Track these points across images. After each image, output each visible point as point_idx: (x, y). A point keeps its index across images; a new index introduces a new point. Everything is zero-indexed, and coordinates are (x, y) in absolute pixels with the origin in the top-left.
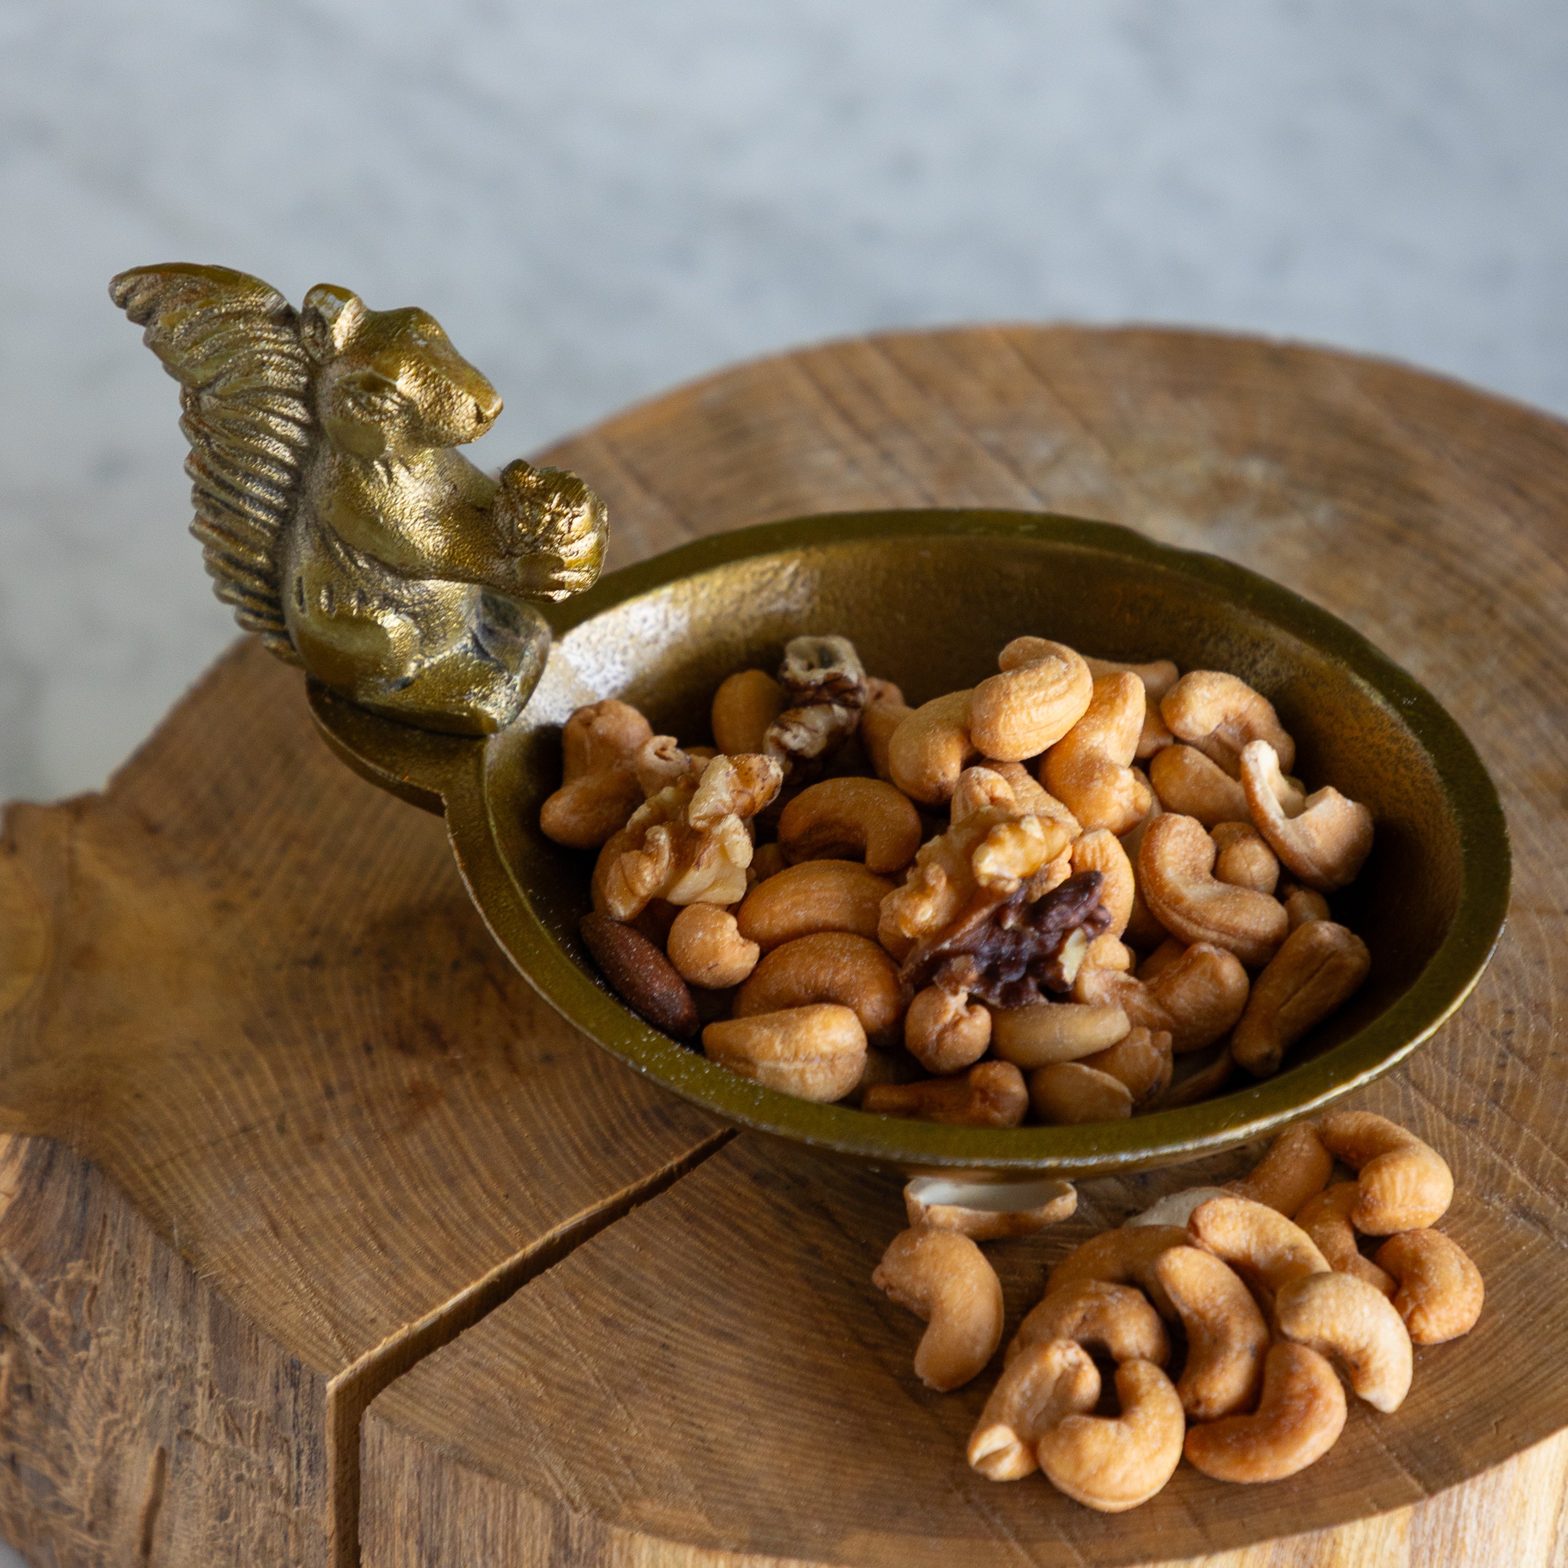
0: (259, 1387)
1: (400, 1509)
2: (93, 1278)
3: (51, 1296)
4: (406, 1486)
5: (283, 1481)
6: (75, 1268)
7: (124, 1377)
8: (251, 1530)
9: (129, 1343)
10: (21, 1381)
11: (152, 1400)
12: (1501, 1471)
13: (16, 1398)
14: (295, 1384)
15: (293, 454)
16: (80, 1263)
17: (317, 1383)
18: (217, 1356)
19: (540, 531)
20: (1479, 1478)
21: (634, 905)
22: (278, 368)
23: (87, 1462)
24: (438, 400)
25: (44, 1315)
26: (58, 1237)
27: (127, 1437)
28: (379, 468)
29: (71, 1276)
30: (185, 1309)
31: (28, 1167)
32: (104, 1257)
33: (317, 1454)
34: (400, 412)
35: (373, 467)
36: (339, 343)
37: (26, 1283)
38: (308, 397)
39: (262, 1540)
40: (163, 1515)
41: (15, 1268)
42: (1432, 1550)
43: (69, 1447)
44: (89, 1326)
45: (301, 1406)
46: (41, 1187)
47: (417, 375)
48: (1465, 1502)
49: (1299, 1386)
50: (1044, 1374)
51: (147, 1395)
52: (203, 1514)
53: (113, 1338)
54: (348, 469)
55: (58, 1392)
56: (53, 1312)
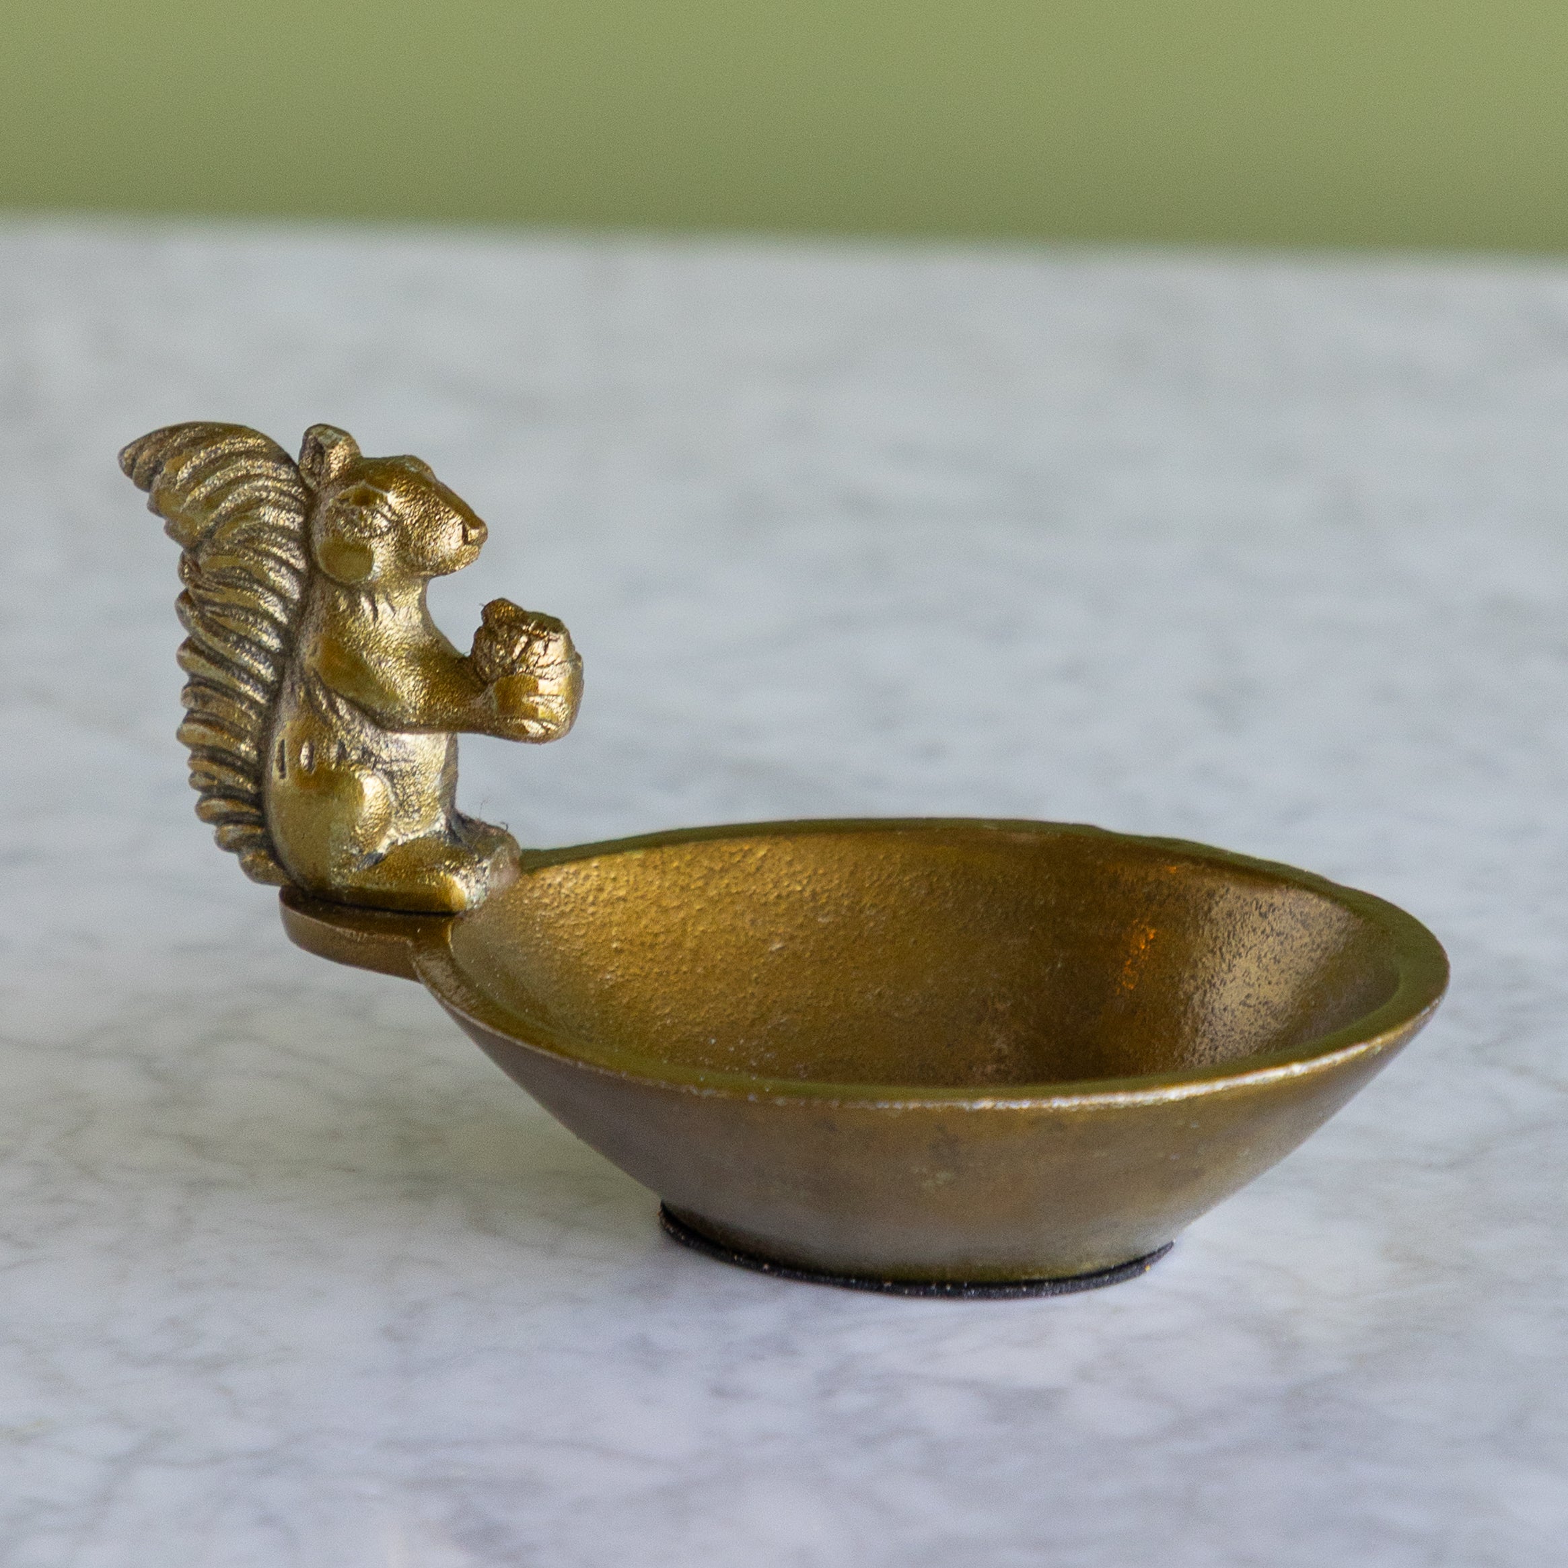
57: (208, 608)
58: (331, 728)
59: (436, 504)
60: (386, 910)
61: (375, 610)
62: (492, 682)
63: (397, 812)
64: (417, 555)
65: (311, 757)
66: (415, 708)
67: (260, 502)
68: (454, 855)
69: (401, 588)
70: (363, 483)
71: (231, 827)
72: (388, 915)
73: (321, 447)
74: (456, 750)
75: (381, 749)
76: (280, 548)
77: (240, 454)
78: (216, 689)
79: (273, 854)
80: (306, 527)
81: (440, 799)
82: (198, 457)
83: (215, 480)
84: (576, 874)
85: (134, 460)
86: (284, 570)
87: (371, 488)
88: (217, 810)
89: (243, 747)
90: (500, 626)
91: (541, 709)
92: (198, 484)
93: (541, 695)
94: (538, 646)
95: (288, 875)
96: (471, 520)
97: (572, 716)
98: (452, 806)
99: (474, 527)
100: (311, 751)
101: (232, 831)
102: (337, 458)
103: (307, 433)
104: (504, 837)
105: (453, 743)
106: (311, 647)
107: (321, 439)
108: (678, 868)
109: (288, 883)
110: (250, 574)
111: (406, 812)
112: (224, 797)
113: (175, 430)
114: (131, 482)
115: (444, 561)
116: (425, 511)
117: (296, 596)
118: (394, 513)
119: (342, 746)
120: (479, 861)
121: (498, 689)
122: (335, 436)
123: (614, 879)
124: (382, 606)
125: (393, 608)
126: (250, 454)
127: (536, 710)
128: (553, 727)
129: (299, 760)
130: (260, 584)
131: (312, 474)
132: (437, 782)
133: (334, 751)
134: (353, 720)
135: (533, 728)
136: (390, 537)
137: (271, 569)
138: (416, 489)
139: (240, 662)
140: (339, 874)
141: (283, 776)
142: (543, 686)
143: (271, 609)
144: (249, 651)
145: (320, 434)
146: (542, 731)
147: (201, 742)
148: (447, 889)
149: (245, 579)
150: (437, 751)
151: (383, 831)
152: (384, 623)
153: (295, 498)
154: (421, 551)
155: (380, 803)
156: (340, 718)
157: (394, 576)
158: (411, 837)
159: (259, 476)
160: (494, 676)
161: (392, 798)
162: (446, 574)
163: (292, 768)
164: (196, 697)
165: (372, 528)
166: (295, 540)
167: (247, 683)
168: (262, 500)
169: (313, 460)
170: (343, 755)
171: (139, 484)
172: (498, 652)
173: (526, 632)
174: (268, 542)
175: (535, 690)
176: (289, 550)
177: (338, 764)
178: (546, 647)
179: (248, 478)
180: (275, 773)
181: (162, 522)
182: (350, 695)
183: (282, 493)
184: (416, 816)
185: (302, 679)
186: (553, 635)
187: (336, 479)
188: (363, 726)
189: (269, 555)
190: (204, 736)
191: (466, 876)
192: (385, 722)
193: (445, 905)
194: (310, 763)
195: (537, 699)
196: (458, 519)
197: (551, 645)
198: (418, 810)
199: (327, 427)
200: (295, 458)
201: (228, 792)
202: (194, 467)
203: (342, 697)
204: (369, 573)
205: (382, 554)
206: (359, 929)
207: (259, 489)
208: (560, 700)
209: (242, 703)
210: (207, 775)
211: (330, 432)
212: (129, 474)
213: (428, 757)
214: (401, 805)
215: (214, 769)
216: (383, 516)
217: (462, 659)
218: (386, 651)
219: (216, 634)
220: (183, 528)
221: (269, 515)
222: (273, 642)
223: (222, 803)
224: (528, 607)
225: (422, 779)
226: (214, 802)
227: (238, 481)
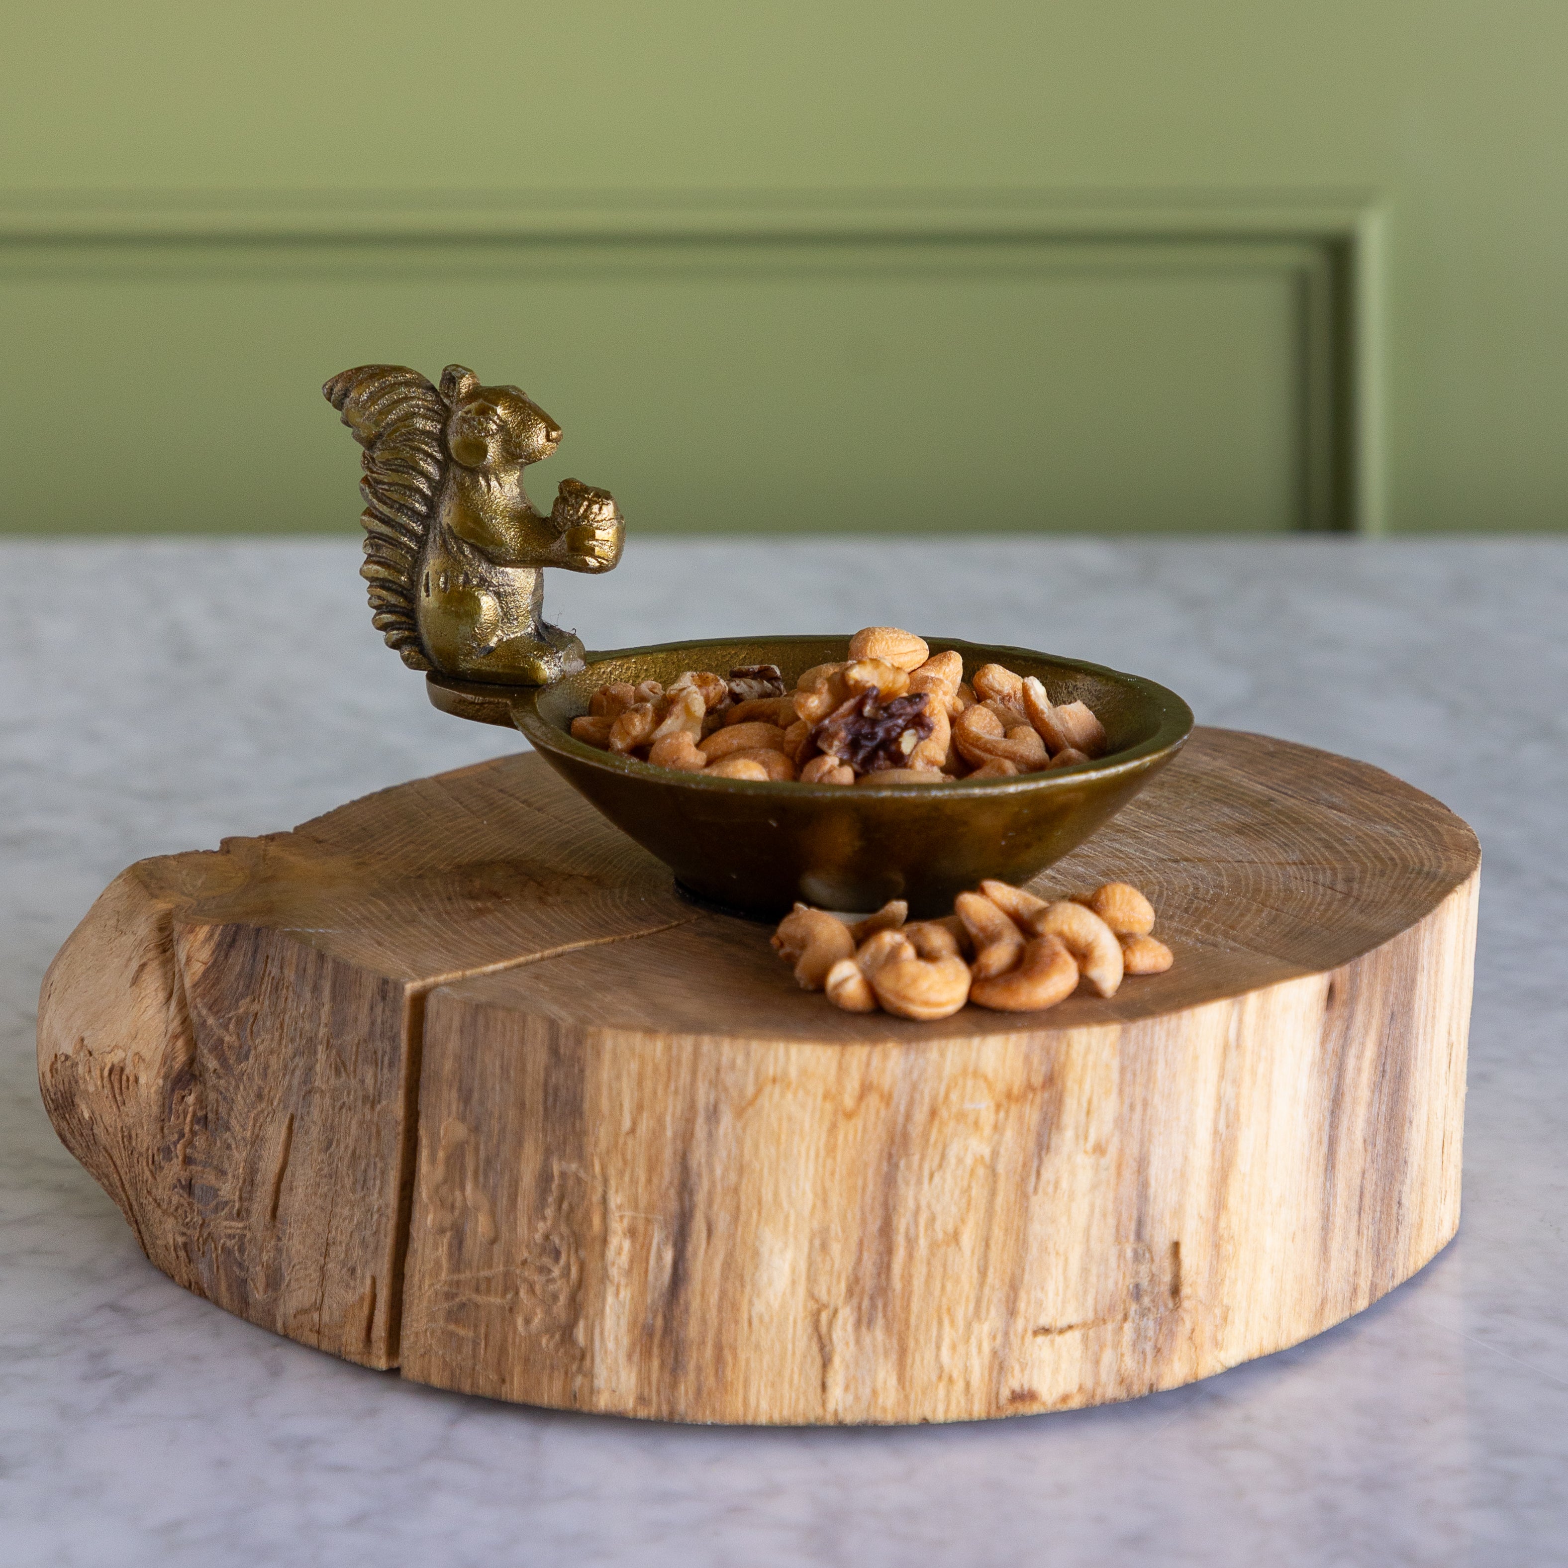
0: (360, 1017)
1: (448, 1066)
2: (256, 1007)
3: (226, 1027)
4: (453, 1043)
5: (371, 1089)
6: (244, 1004)
7: (270, 1071)
8: (346, 1147)
9: (274, 1045)
10: (200, 1114)
11: (287, 1078)
12: (1180, 1018)
13: (197, 1127)
14: (384, 998)
15: (429, 487)
16: (248, 1000)
17: (399, 988)
18: (333, 1013)
19: (581, 511)
20: (1165, 1019)
21: (629, 740)
22: (424, 417)
23: (240, 1155)
24: (522, 422)
25: (221, 1041)
26: (235, 986)
27: (269, 1119)
28: (483, 482)
29: (241, 1010)
30: (316, 989)
31: (219, 945)
32: (264, 987)
33: (395, 1048)
34: (498, 431)
35: (478, 481)
36: (464, 391)
37: (211, 1021)
38: (442, 440)
39: (354, 1152)
40: (288, 1172)
41: (204, 1012)
42: (1134, 1075)
43: (229, 1147)
44: (250, 1043)
45: (388, 1013)
46: (226, 956)
47: (510, 406)
48: (1156, 1037)
49: (1046, 951)
50: (879, 950)
51: (284, 1075)
52: (315, 1153)
53: (266, 1043)
54: (463, 485)
55: (225, 1098)
56: (227, 1038)
57: (380, 486)
58: (460, 563)
59: (529, 415)
60: (495, 684)
61: (489, 486)
62: (565, 531)
63: (503, 619)
64: (515, 448)
65: (445, 583)
66: (514, 550)
67: (414, 414)
68: (539, 649)
69: (506, 471)
70: (481, 401)
71: (395, 632)
72: (497, 687)
73: (454, 378)
74: (542, 581)
75: (492, 578)
76: (427, 445)
77: (401, 384)
78: (385, 541)
79: (422, 651)
80: (443, 431)
81: (529, 612)
82: (374, 386)
83: (384, 401)
84: (621, 666)
85: (332, 390)
86: (429, 460)
87: (486, 403)
88: (386, 621)
89: (403, 578)
90: (570, 496)
91: (597, 549)
92: (373, 404)
93: (597, 540)
94: (595, 508)
95: (430, 662)
96: (551, 426)
97: (617, 557)
98: (540, 617)
99: (554, 430)
100: (446, 579)
101: (395, 634)
102: (465, 384)
103: (445, 370)
104: (572, 638)
105: (540, 576)
106: (447, 510)
107: (454, 373)
108: (688, 664)
109: (431, 669)
110: (407, 462)
111: (509, 619)
112: (390, 612)
113: (359, 370)
114: (330, 405)
115: (534, 451)
116: (522, 419)
117: (437, 478)
118: (501, 421)
119: (466, 575)
120: (557, 652)
121: (568, 536)
122: (464, 371)
123: (646, 670)
124: (494, 483)
125: (500, 485)
126: (407, 384)
127: (593, 550)
128: (605, 562)
129: (438, 585)
130: (414, 469)
131: (448, 396)
132: (529, 601)
133: (461, 579)
134: (474, 558)
135: (592, 562)
136: (497, 437)
137: (421, 459)
138: (516, 404)
139: (401, 521)
140: (464, 660)
141: (428, 596)
142: (599, 534)
143: (421, 486)
144: (406, 515)
145: (453, 370)
146: (598, 564)
147: (375, 576)
148: (535, 669)
149: (404, 466)
150: (530, 580)
151: (493, 632)
152: (495, 494)
153: (436, 412)
154: (519, 445)
155: (492, 613)
156: (465, 556)
157: (501, 463)
158: (512, 636)
159: (413, 398)
160: (566, 528)
161: (500, 610)
162: (535, 461)
163: (434, 590)
164: (372, 545)
165: (487, 430)
166: (436, 440)
167: (405, 536)
168: (415, 413)
169: (448, 388)
170: (467, 581)
171: (336, 406)
172: (569, 511)
173: (588, 499)
174: (419, 441)
175: (593, 537)
176: (433, 447)
177: (464, 587)
178: (600, 509)
179: (406, 399)
180: (423, 594)
181: (351, 430)
182: (472, 541)
183: (428, 409)
184: (515, 622)
185: (441, 532)
186: (605, 501)
187: (463, 398)
188: (480, 562)
189: (420, 450)
190: (378, 572)
191: (547, 662)
192: (496, 560)
193: (535, 681)
194: (445, 587)
195: (594, 543)
196: (542, 425)
197: (604, 507)
198: (516, 619)
199: (458, 366)
200: (437, 387)
201: (393, 609)
202: (371, 393)
203: (467, 543)
204: (484, 460)
205: (493, 449)
206: (476, 695)
207: (413, 407)
208: (609, 544)
209: (402, 550)
210: (379, 597)
211: (460, 369)
212: (329, 400)
213: (524, 584)
214: (505, 614)
215: (384, 593)
216: (494, 422)
217: (545, 520)
218: (495, 512)
219: (385, 503)
220: (364, 432)
221: (420, 424)
222: (422, 508)
223: (389, 616)
224: (589, 484)
225: (519, 598)
226: (384, 616)
227: (399, 401)
